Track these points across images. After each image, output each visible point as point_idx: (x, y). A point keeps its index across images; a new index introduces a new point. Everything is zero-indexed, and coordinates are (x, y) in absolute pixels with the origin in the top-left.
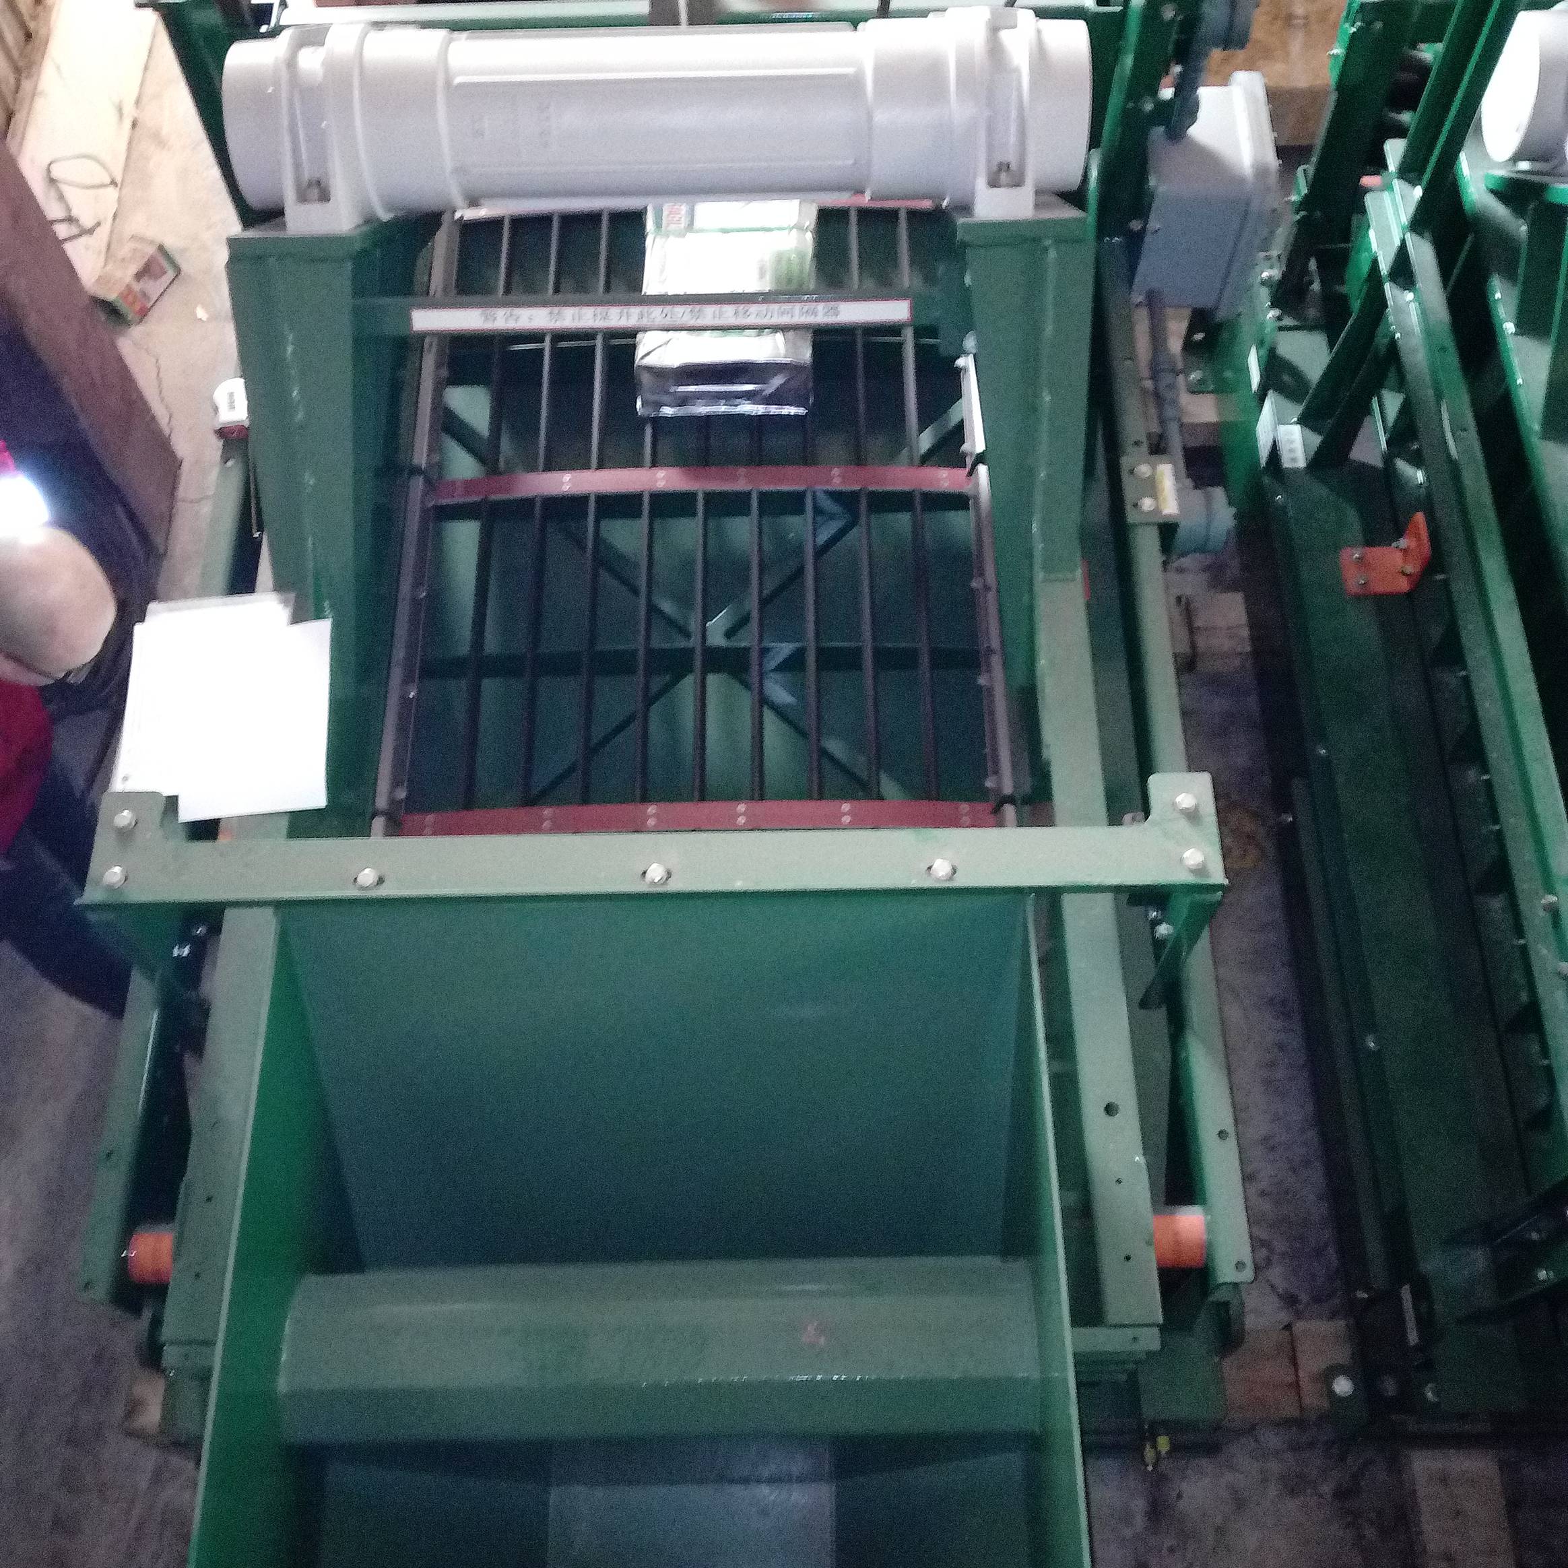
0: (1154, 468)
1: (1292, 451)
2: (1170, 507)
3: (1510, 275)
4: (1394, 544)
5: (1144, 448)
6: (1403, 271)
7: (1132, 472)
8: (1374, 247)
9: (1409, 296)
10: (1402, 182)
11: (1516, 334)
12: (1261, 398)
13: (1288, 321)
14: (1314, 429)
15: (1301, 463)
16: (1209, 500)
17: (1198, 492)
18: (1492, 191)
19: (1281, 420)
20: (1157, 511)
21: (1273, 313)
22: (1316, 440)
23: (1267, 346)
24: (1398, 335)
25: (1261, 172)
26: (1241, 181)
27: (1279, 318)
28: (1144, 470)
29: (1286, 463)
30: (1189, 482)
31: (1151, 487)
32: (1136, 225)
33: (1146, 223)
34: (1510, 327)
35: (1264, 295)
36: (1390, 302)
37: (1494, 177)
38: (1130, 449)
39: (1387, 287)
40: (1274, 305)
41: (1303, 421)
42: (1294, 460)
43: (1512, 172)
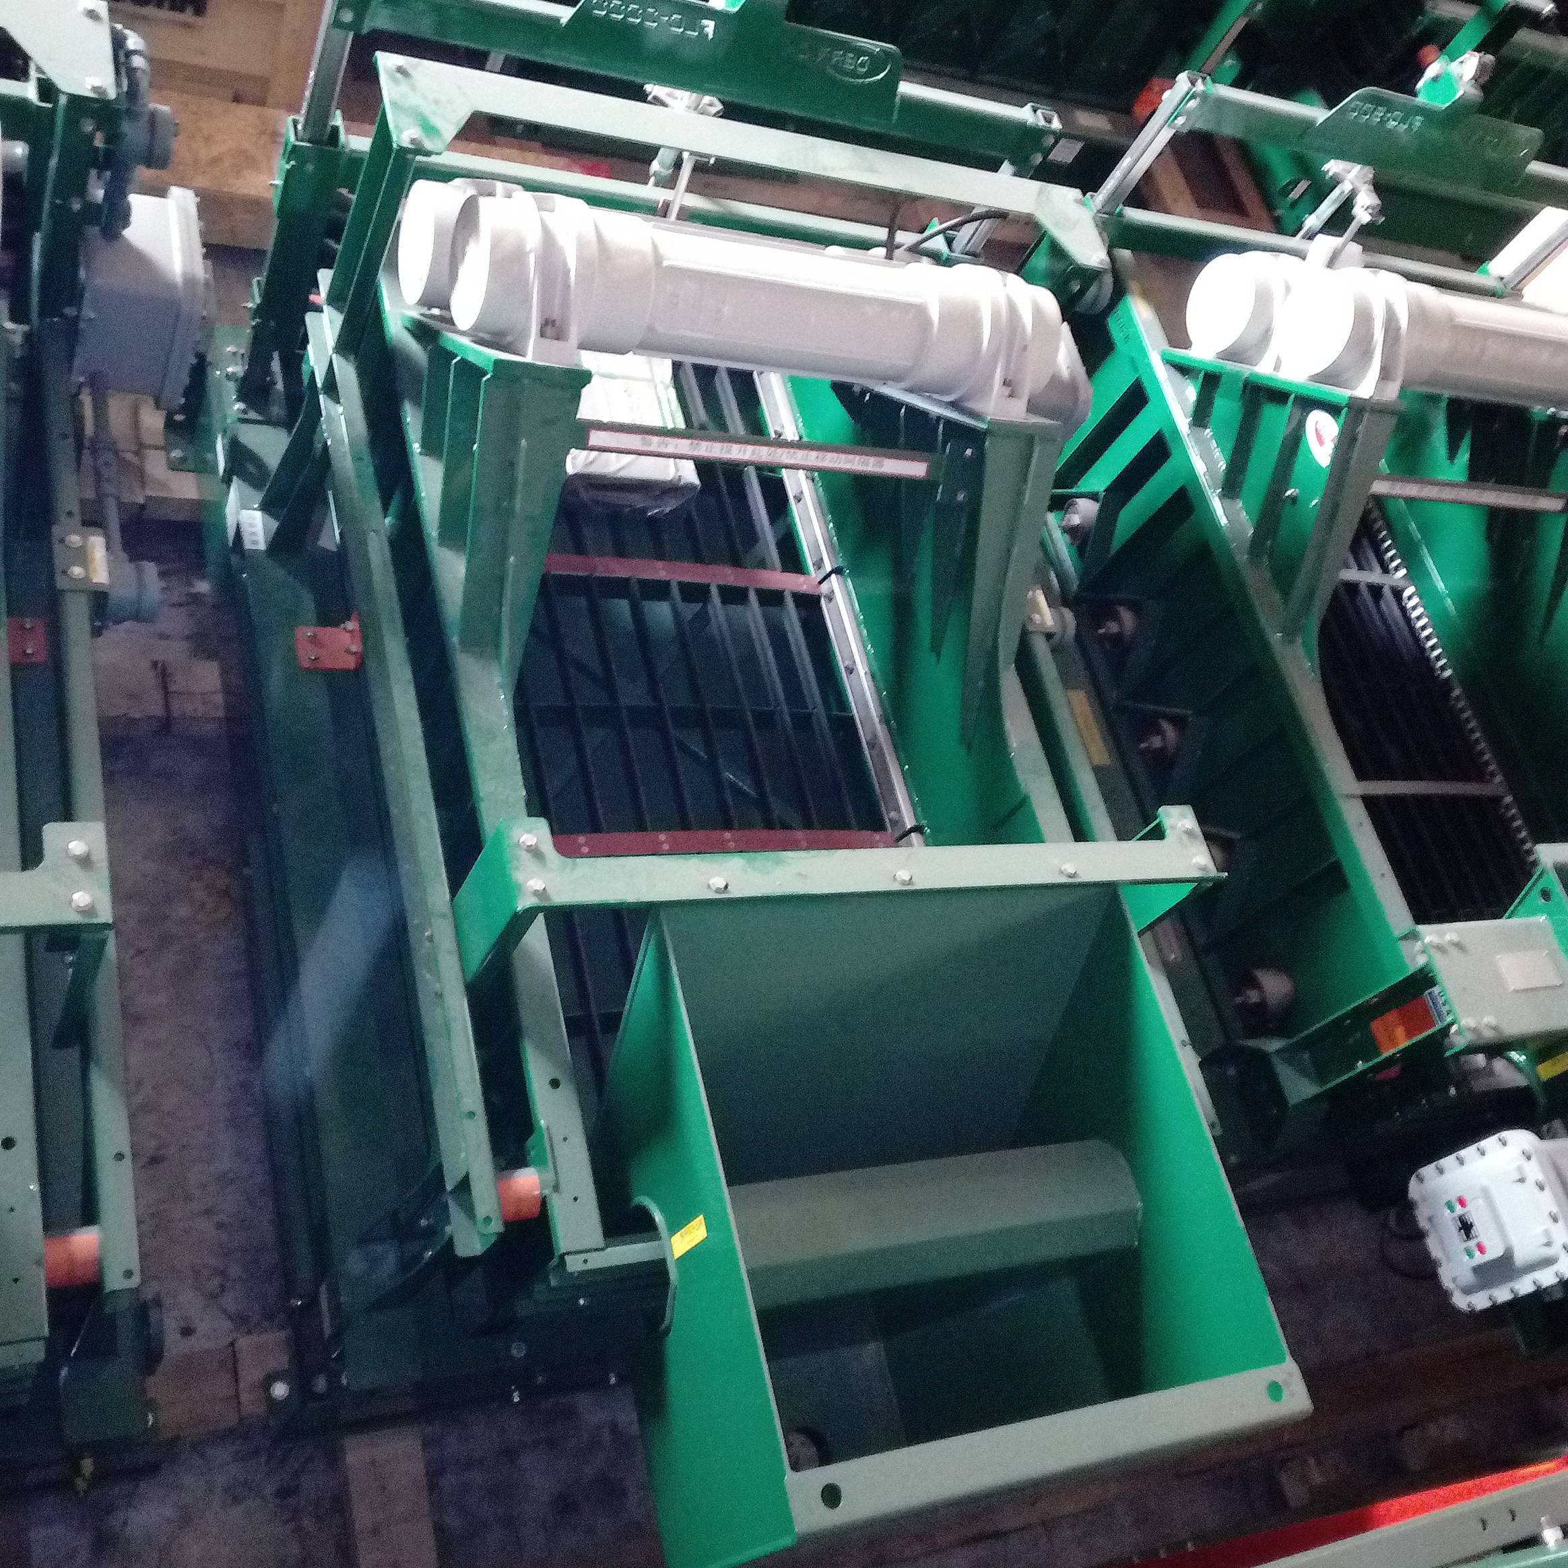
0: (85, 538)
1: (254, 534)
2: (100, 575)
3: (417, 402)
4: (342, 626)
5: (77, 519)
6: (331, 387)
7: (62, 541)
8: (312, 363)
9: (340, 409)
10: (330, 307)
11: (421, 454)
12: (227, 481)
13: (253, 415)
14: (274, 516)
15: (262, 546)
16: (140, 572)
17: (133, 565)
18: (407, 328)
19: (245, 506)
20: (87, 579)
21: (239, 406)
22: (274, 525)
23: (229, 434)
24: (329, 443)
25: (190, 281)
26: (170, 286)
27: (244, 411)
28: (75, 539)
29: (248, 545)
30: (123, 556)
31: (82, 557)
32: (69, 311)
33: (80, 309)
34: (416, 447)
35: (231, 389)
36: (324, 413)
37: (407, 316)
38: (63, 518)
39: (322, 398)
40: (239, 399)
41: (266, 507)
42: (255, 542)
43: (422, 315)
